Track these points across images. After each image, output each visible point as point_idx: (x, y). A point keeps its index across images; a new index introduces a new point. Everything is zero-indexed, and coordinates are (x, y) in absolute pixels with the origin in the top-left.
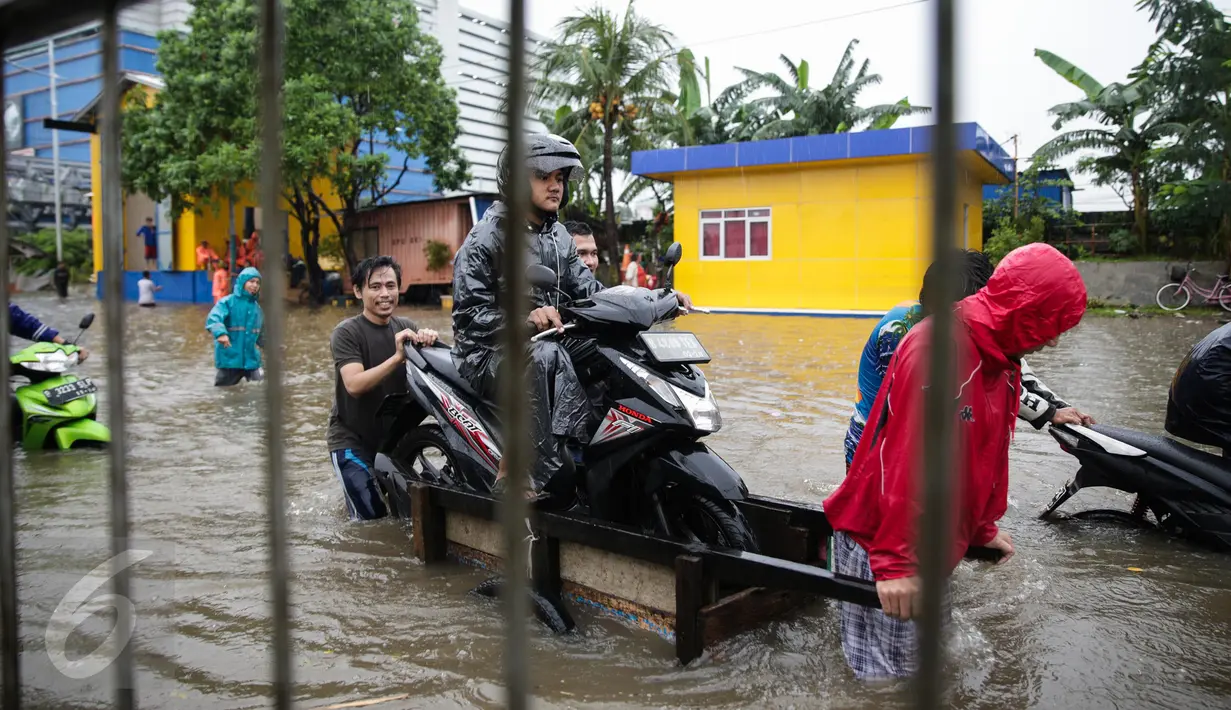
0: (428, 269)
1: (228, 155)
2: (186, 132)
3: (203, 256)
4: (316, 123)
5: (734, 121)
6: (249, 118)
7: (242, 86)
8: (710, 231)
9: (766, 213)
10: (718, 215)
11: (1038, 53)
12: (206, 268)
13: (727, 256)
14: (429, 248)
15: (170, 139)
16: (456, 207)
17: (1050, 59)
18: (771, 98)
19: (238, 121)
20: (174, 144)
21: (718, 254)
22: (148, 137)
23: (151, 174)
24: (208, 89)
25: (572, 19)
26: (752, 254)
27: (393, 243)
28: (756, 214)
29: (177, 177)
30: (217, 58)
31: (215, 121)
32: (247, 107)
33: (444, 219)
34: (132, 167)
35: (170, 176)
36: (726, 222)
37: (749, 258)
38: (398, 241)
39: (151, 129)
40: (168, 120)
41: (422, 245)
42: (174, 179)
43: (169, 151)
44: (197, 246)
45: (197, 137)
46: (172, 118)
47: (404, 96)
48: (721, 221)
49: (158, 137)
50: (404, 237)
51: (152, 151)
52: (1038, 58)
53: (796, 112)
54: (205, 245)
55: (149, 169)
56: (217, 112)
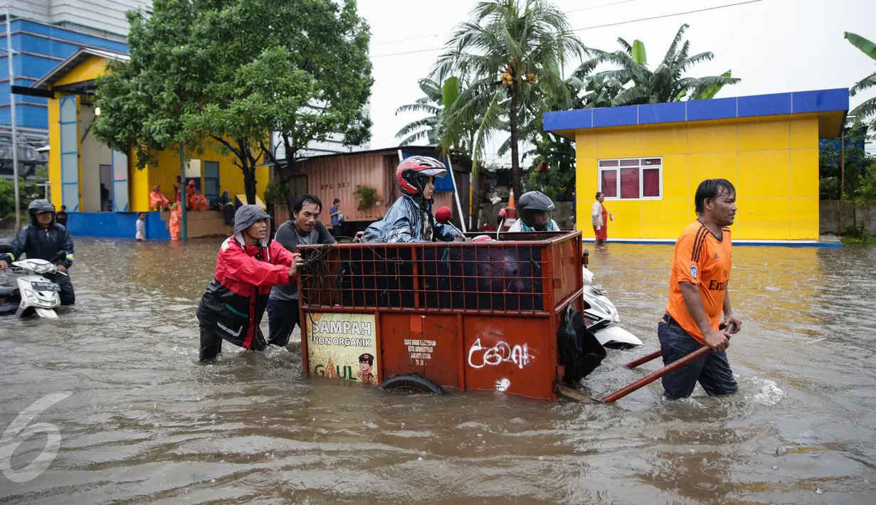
0: (359, 209)
1: (213, 112)
2: (165, 95)
3: (155, 200)
4: (288, 86)
5: (588, 89)
6: (221, 83)
7: (213, 56)
8: (607, 177)
9: (657, 161)
10: (615, 163)
11: (847, 35)
12: (159, 210)
13: (623, 196)
14: (359, 192)
15: (148, 100)
16: (381, 159)
17: (857, 41)
18: (614, 72)
19: (211, 85)
20: (153, 106)
21: (616, 196)
22: (128, 99)
23: (129, 131)
24: (183, 59)
25: (486, 4)
26: (644, 196)
27: (322, 187)
28: (648, 163)
29: (160, 132)
30: (186, 32)
31: (189, 85)
32: (217, 74)
33: (370, 168)
34: (113, 125)
35: (154, 131)
36: (621, 169)
37: (642, 198)
38: (326, 186)
39: (132, 92)
40: (148, 84)
41: (353, 189)
42: (157, 134)
43: (148, 111)
44: (150, 191)
45: (175, 99)
46: (150, 83)
47: (346, 66)
48: (618, 168)
49: (139, 99)
50: (331, 183)
51: (133, 111)
52: (847, 40)
53: (636, 82)
54: (157, 191)
55: (128, 127)
56: (191, 78)
